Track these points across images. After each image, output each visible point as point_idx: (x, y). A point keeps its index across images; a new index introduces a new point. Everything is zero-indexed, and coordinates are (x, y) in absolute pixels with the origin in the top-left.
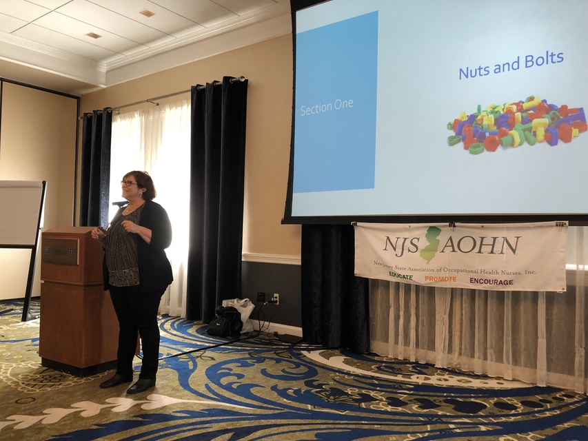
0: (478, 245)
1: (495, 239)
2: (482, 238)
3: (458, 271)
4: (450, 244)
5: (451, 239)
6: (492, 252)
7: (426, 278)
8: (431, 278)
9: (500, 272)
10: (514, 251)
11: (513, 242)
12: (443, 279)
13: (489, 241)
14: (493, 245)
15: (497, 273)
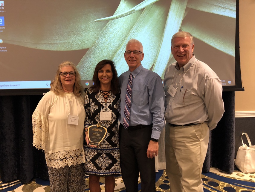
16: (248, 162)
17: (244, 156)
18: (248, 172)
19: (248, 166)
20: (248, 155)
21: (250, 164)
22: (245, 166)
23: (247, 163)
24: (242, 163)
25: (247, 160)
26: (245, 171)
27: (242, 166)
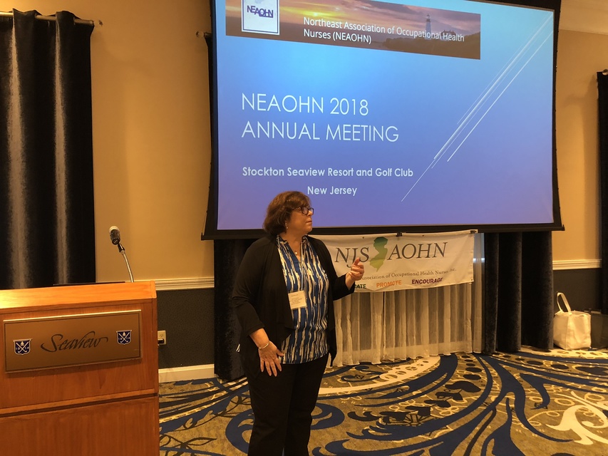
0: (418, 252)
1: (429, 245)
2: (421, 245)
3: (403, 275)
4: (395, 252)
5: (396, 247)
6: (428, 257)
7: (378, 284)
8: (381, 284)
9: (435, 273)
10: (443, 255)
11: (442, 246)
12: (391, 284)
13: (425, 247)
14: (429, 251)
15: (432, 273)
16: (572, 333)
17: (566, 325)
18: (572, 347)
19: (572, 339)
20: (571, 324)
21: (574, 337)
22: (567, 340)
23: (569, 335)
24: (563, 335)
25: (570, 330)
26: (568, 347)
27: (563, 340)
